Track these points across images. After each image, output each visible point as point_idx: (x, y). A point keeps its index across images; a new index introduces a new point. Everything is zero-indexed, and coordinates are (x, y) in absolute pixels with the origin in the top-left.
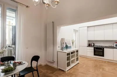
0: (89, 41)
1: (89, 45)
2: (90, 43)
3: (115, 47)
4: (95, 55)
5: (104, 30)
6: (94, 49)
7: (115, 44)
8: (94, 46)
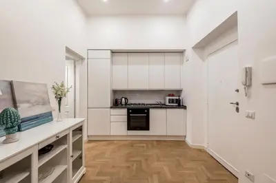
0: (115, 92)
1: (116, 104)
2: (118, 97)
3: (167, 104)
4: (130, 128)
5: (149, 64)
6: (129, 113)
7: (168, 98)
8: (126, 104)
